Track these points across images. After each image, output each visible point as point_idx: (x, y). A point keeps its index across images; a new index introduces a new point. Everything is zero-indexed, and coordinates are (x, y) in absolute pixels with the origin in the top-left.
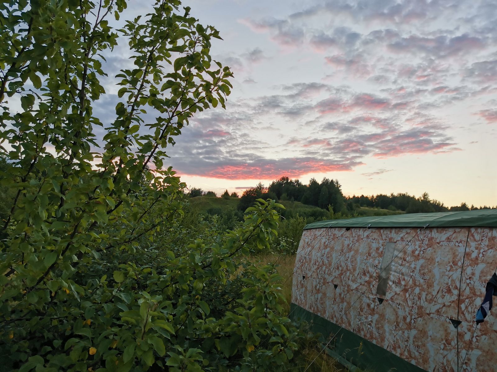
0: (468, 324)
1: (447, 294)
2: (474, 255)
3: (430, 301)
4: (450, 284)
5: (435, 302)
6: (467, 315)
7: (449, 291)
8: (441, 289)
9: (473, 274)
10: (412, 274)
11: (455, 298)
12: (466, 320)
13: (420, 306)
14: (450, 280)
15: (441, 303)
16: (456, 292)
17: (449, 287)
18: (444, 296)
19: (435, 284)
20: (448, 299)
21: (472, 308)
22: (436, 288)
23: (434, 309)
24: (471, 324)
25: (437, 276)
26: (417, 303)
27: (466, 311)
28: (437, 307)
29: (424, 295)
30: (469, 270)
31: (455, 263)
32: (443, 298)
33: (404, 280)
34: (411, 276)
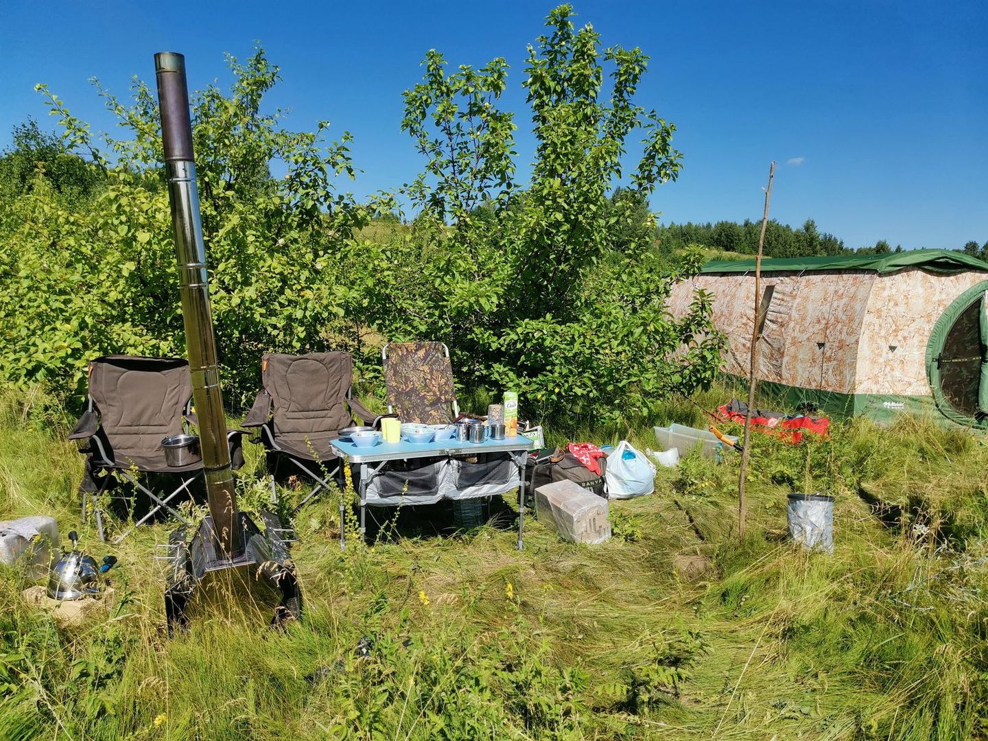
0: (830, 344)
1: (816, 324)
2: (840, 292)
3: (802, 332)
4: (820, 316)
5: (806, 332)
6: (830, 338)
7: (819, 322)
8: (813, 321)
9: (838, 306)
11: (822, 326)
12: (829, 341)
14: (820, 313)
15: (811, 332)
16: (824, 322)
17: (819, 319)
18: (814, 326)
19: (808, 318)
20: (818, 327)
22: (809, 320)
23: (805, 337)
25: (810, 311)
27: (829, 335)
28: (807, 336)
29: (798, 327)
30: (835, 304)
31: (825, 299)
32: (813, 328)
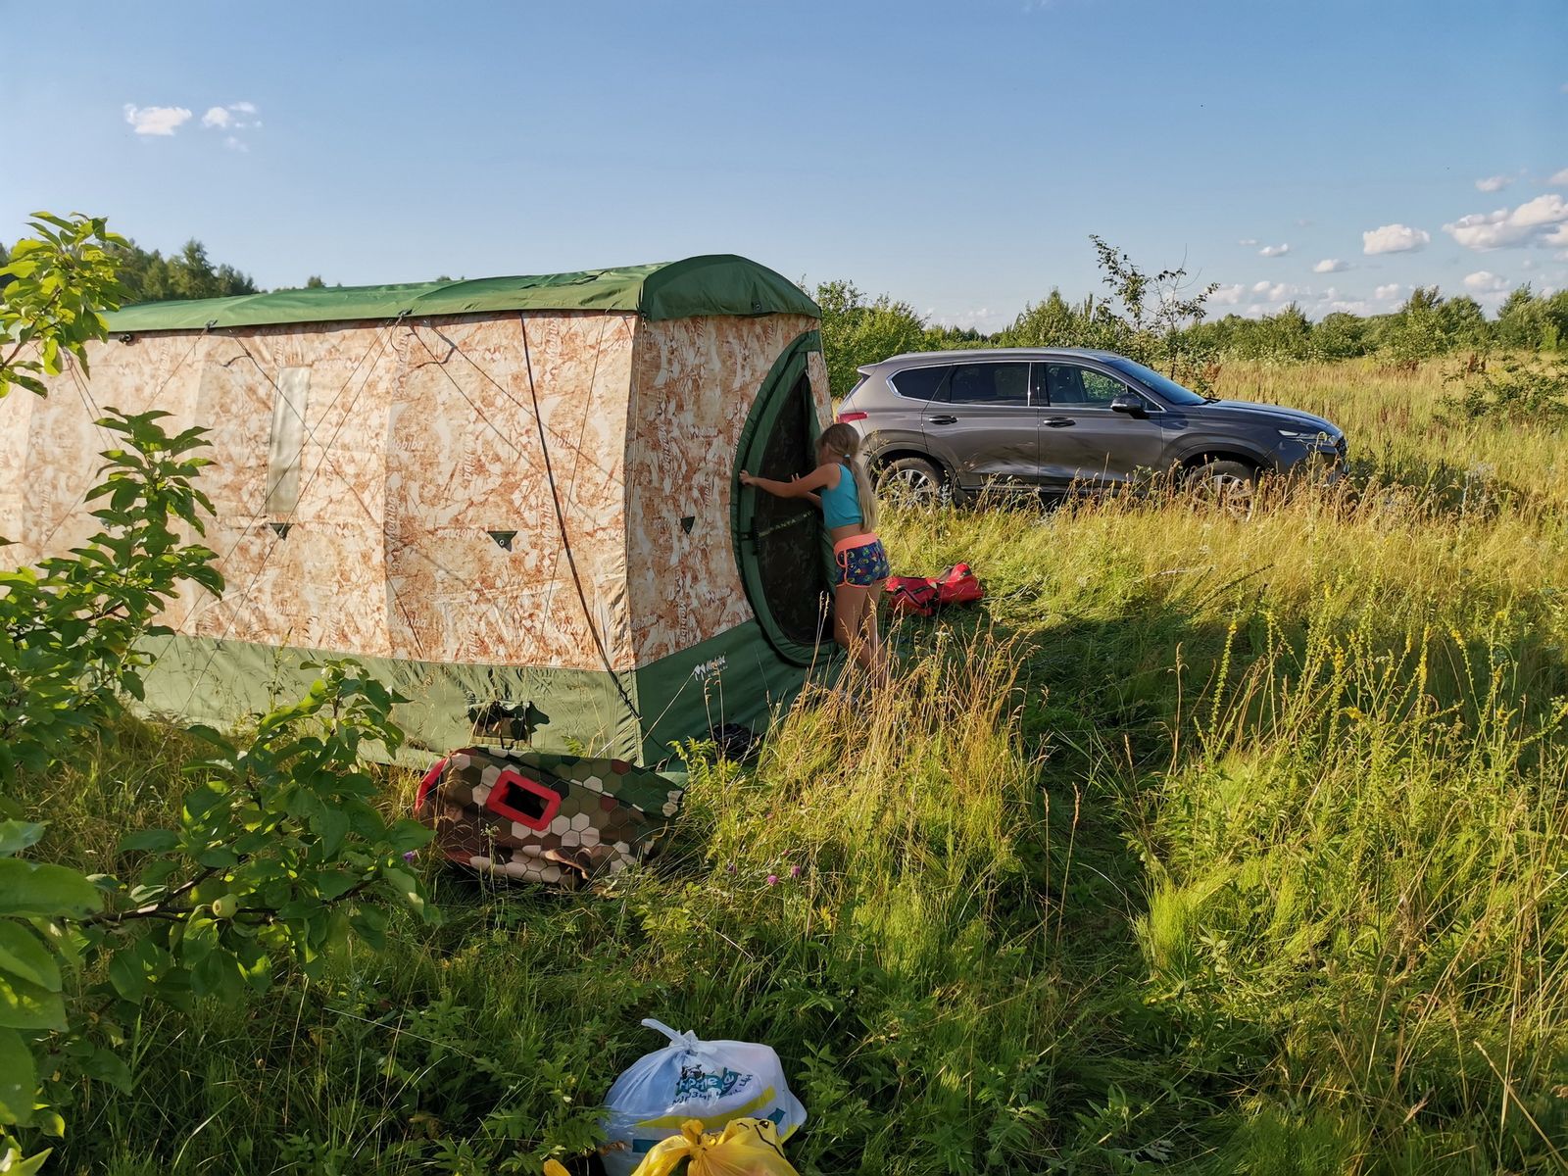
0: (531, 533)
1: (475, 476)
3: (432, 502)
4: (479, 452)
5: (447, 500)
6: (526, 514)
7: (480, 469)
8: (460, 466)
10: (373, 443)
11: (495, 482)
12: (527, 526)
13: (407, 516)
14: (480, 442)
15: (463, 501)
16: (496, 468)
17: (480, 460)
18: (469, 481)
19: (442, 458)
20: (479, 486)
21: (537, 497)
22: (446, 466)
23: (445, 516)
24: (538, 531)
25: (446, 439)
26: (396, 512)
27: (523, 506)
28: (453, 510)
29: (415, 486)
32: (465, 488)
33: (352, 460)
34: (374, 449)
